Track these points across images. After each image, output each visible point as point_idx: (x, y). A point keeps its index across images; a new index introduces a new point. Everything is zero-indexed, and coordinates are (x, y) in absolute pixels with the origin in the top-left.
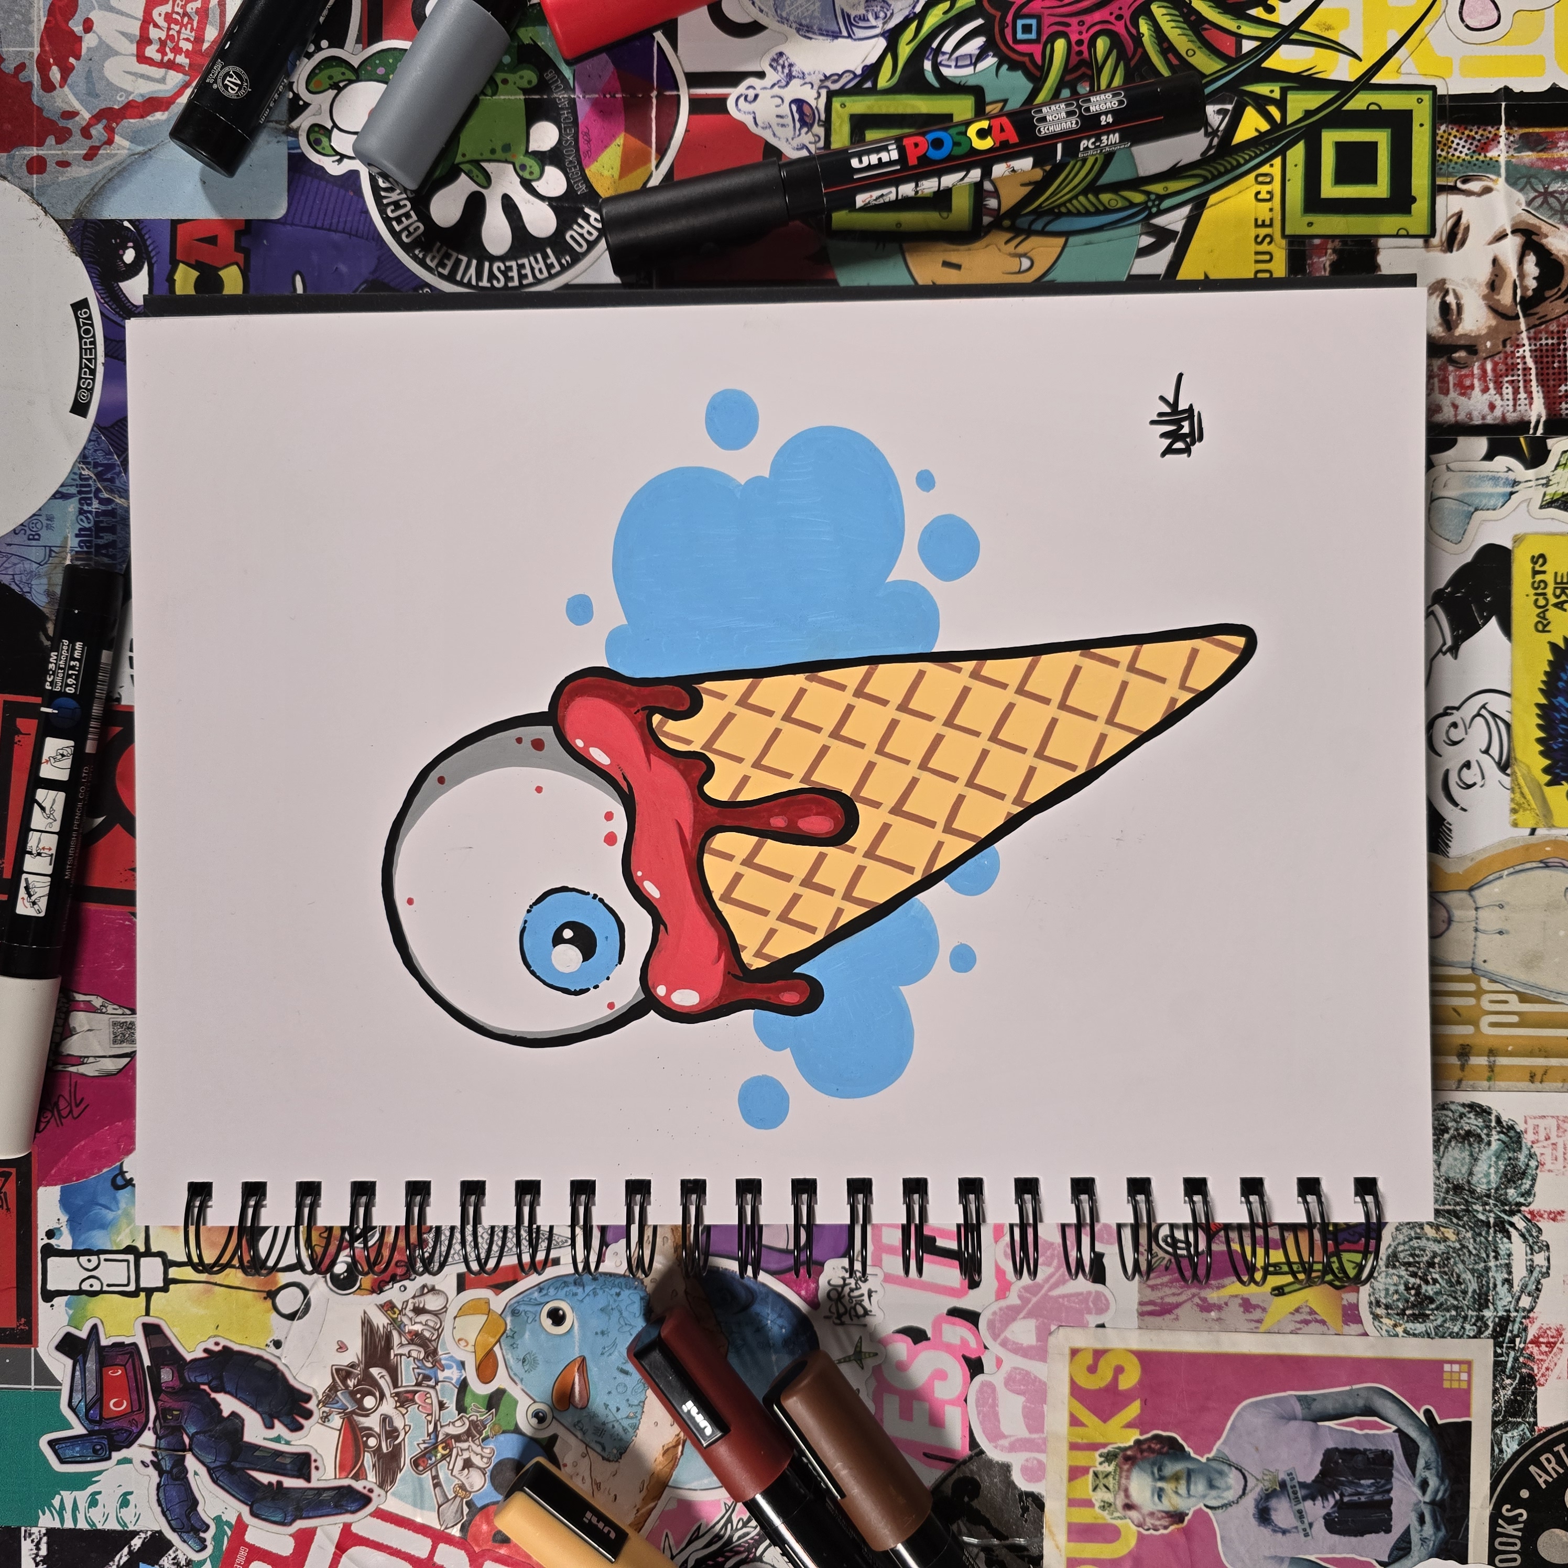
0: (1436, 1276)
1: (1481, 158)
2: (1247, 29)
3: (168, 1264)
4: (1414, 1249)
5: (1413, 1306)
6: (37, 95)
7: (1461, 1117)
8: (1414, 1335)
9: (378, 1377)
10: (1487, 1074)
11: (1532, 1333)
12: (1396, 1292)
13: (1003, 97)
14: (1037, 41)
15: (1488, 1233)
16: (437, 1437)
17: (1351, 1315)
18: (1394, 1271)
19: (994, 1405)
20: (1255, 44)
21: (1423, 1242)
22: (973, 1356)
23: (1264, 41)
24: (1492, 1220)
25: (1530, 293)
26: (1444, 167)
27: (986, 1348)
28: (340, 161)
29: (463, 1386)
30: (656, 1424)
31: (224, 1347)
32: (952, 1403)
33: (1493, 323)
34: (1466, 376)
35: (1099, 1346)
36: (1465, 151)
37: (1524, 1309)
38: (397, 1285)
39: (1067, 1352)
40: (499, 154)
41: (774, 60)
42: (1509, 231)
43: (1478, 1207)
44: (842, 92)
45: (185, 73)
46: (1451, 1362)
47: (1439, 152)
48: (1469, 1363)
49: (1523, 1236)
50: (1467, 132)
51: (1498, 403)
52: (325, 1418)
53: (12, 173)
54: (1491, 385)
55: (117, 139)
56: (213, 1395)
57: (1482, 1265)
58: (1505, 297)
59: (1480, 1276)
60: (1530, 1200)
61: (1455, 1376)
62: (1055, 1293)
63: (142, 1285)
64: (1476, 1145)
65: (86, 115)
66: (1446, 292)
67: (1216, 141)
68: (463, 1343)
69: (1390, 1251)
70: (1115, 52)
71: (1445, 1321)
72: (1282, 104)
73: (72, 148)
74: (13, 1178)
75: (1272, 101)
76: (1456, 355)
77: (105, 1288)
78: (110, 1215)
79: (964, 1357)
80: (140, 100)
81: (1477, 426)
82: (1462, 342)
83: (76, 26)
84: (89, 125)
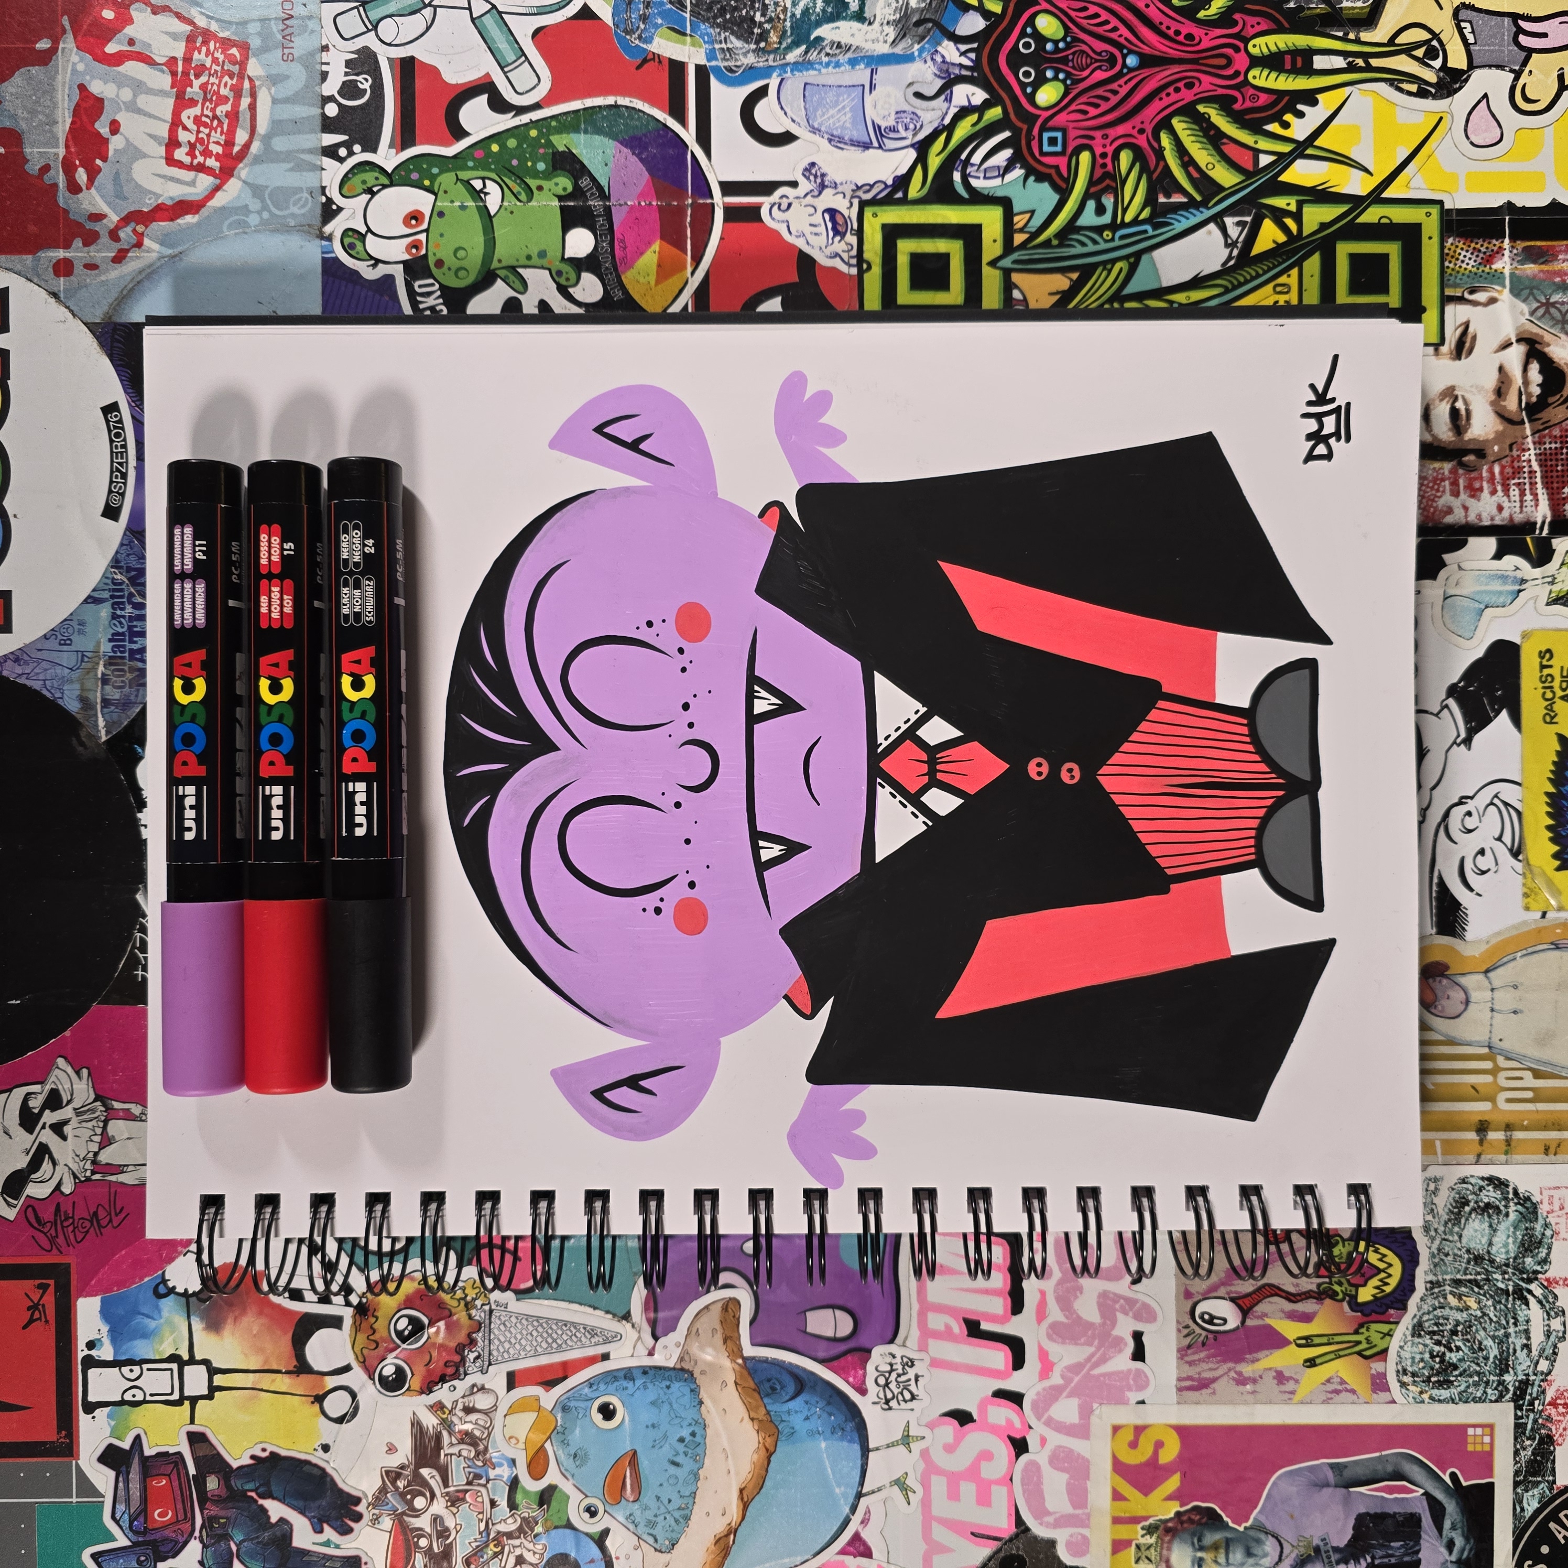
0: (1459, 1344)
1: (1487, 269)
2: (1264, 144)
3: (213, 1371)
4: (1439, 1318)
5: (1438, 1374)
6: (63, 197)
8: (1440, 1401)
9: (428, 1478)
10: (1505, 1148)
11: (1550, 1394)
12: (1422, 1360)
13: (1031, 208)
14: (1063, 153)
15: (1507, 1300)
16: (488, 1535)
17: (1379, 1384)
18: (1420, 1340)
19: (1039, 1483)
20: (1272, 158)
21: (1446, 1312)
22: (1018, 1436)
23: (1281, 156)
24: (1511, 1289)
25: (1534, 399)
26: (1452, 278)
27: (1030, 1427)
28: (374, 266)
29: (514, 1483)
30: (708, 1514)
31: (272, 1453)
32: (998, 1482)
33: (1500, 428)
34: (1475, 479)
35: (1140, 1422)
36: (1472, 263)
37: (1542, 1373)
38: (446, 1386)
39: (1109, 1431)
40: (535, 260)
41: (806, 169)
42: (1514, 340)
43: (1496, 1276)
44: (874, 202)
45: (215, 176)
46: (1475, 1426)
47: (1447, 264)
48: (1491, 1427)
49: (1540, 1302)
50: (1473, 245)
51: (1506, 504)
52: (376, 1520)
53: (38, 276)
54: (1499, 488)
55: (147, 242)
56: (261, 1502)
57: (1503, 1331)
58: (1511, 403)
59: (1500, 1343)
60: (1546, 1267)
61: (1478, 1440)
62: (1096, 1372)
63: (186, 1394)
64: (1495, 1217)
65: (114, 218)
67: (1235, 252)
68: (513, 1441)
69: (1415, 1320)
70: (1138, 165)
71: (1468, 1387)
72: (1298, 217)
73: (98, 251)
74: (52, 1289)
75: (1288, 214)
76: (1466, 459)
77: (148, 1398)
78: (152, 1324)
79: (1010, 1438)
80: (169, 203)
81: (1486, 527)
82: (1471, 447)
83: (102, 127)
84: (117, 228)
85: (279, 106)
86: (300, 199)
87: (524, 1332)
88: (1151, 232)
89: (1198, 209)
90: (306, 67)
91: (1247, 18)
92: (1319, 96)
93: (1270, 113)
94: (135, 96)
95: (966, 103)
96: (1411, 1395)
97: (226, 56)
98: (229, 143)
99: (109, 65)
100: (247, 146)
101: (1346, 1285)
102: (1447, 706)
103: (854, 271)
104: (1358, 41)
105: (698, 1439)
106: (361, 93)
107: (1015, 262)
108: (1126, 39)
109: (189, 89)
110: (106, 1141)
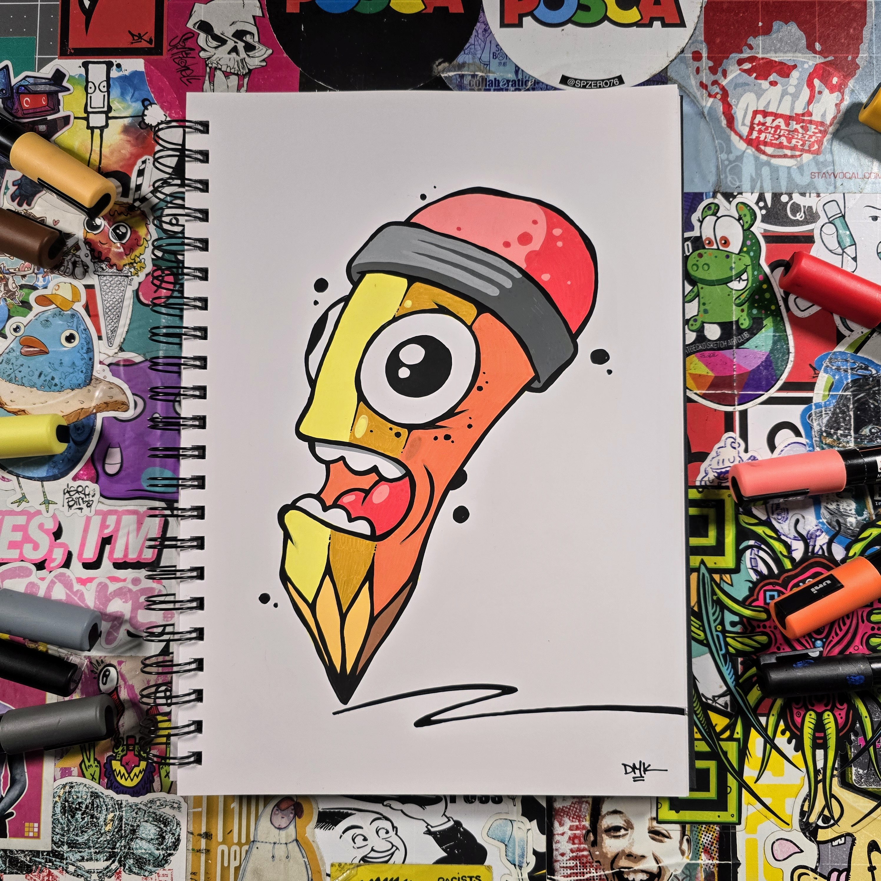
0: (86, 820)
1: (701, 850)
2: (772, 720)
3: (102, 129)
4: (101, 808)
5: (70, 807)
6: (735, 56)
7: (172, 834)
8: (54, 807)
10: (196, 848)
11: (55, 872)
12: (78, 797)
13: (734, 584)
14: (765, 603)
15: (109, 848)
16: (7, 274)
17: (65, 772)
18: (89, 797)
19: (20, 576)
20: (764, 724)
21: (104, 812)
22: (46, 565)
23: (766, 729)
24: (116, 850)
25: (626, 876)
26: (696, 829)
27: (50, 572)
29: (34, 288)
30: (12, 392)
32: (21, 553)
33: (609, 856)
36: (705, 841)
37: (67, 868)
38: (88, 252)
40: (702, 308)
41: (755, 457)
42: (660, 865)
43: (123, 843)
45: (748, 136)
46: (39, 827)
47: (704, 826)
48: (38, 837)
49: (108, 867)
50: (715, 842)
51: (565, 858)
53: (693, 43)
54: (575, 854)
55: (711, 100)
57: (92, 845)
58: (623, 863)
59: (85, 844)
60: (127, 871)
61: (31, 829)
63: (91, 115)
64: (157, 842)
65: (724, 82)
66: (626, 830)
67: (710, 702)
68: (57, 288)
69: (100, 794)
70: (759, 646)
71: (61, 824)
72: (731, 739)
73: (706, 75)
74: (149, 46)
75: (732, 733)
76: (591, 835)
77: (89, 95)
78: (128, 98)
79: (46, 560)
80: (733, 112)
81: (552, 846)
82: (598, 838)
83: (773, 77)
84: (719, 84)
85: (786, 170)
86: (735, 181)
87: (115, 294)
88: (721, 653)
89: (734, 680)
90: (808, 185)
91: (845, 710)
92: (800, 752)
93: (790, 724)
94: (791, 94)
95: (793, 548)
96: (58, 791)
97: (814, 142)
98: (765, 144)
99: (808, 81)
100: (764, 153)
101: (122, 754)
102: (449, 820)
103: (698, 483)
104: (832, 776)
105: (53, 388)
106: (794, 215)
107: (703, 574)
108: (831, 641)
109: (795, 123)
110: (227, 75)
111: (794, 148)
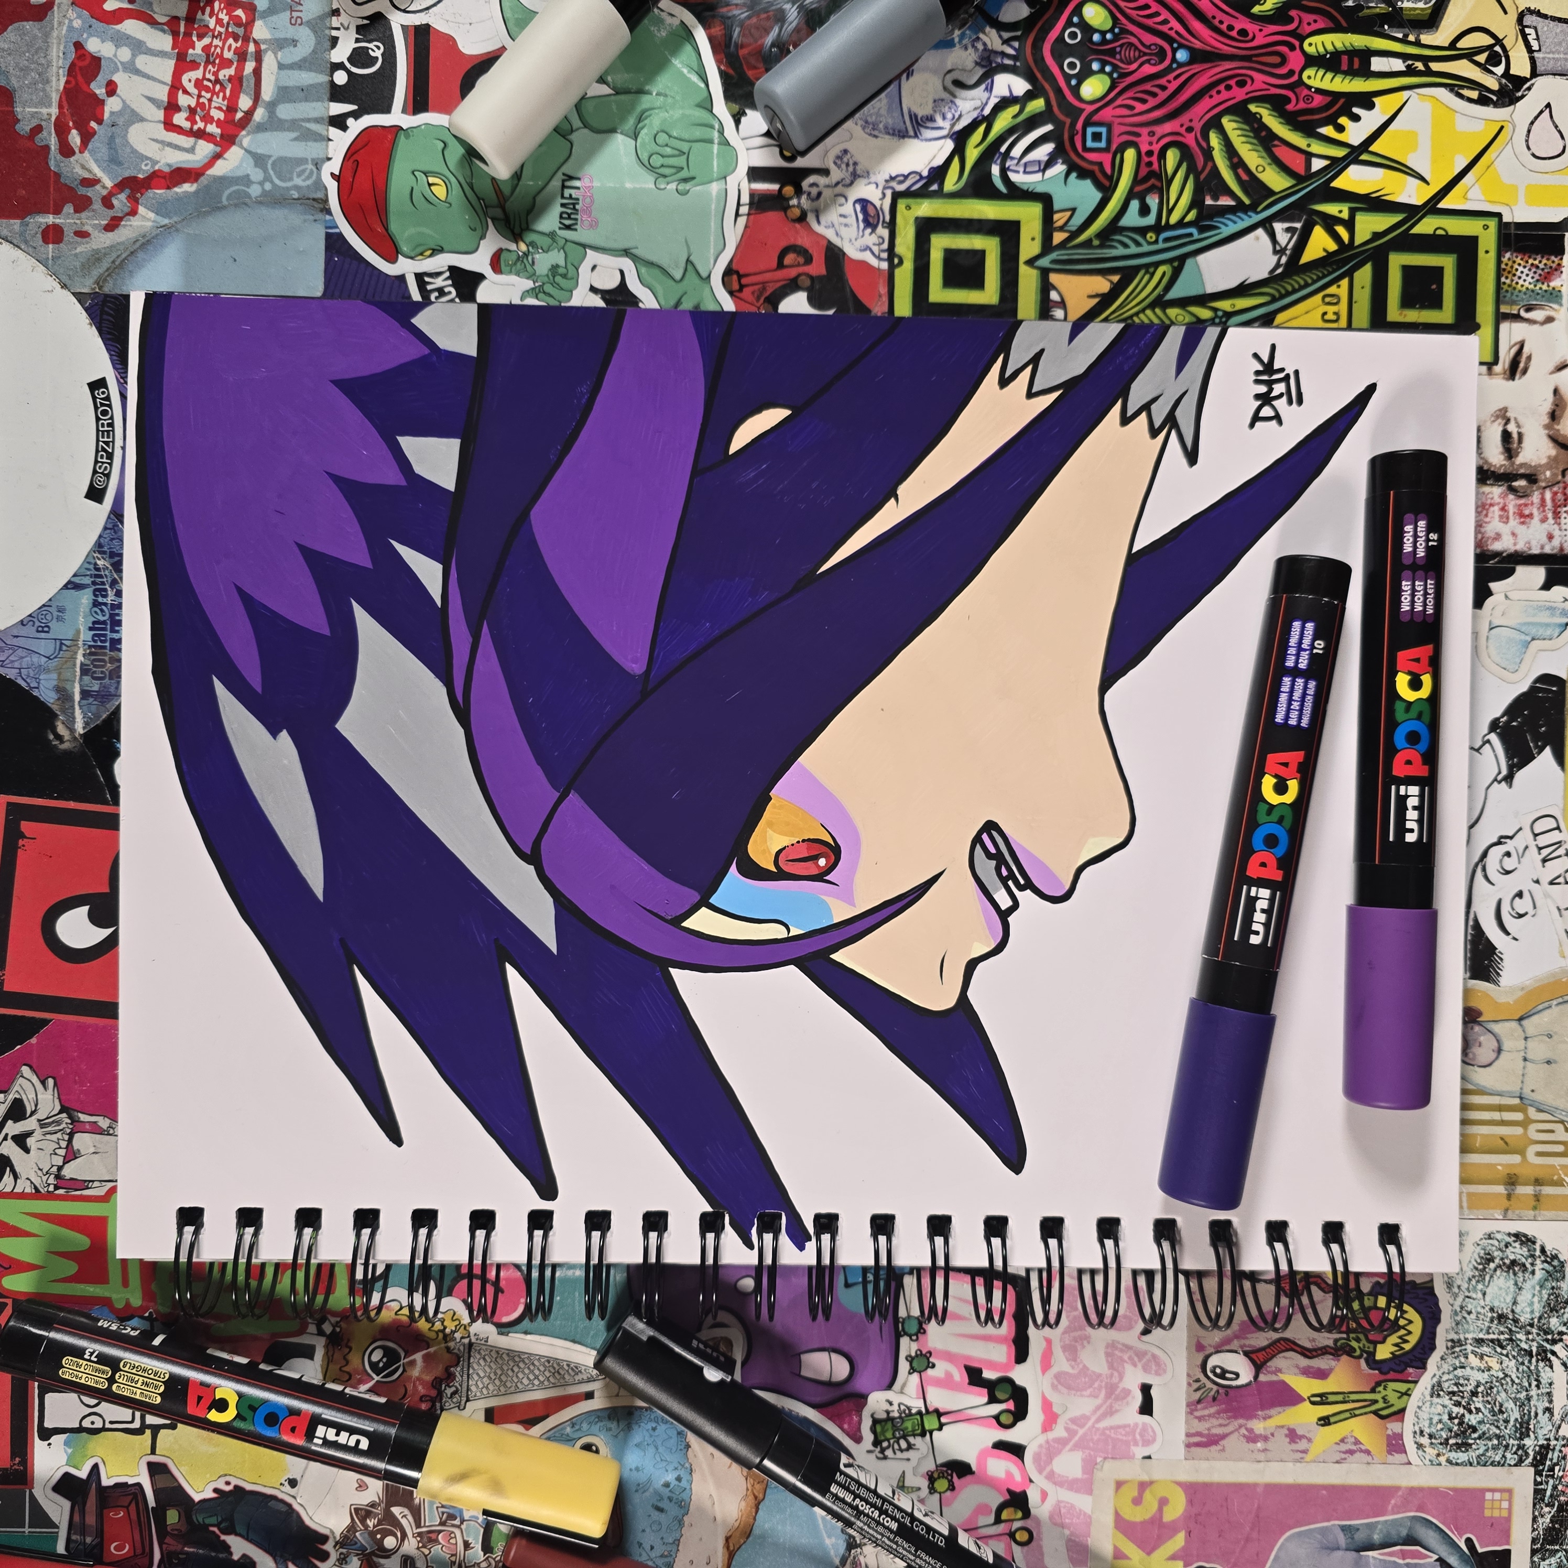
0: (1479, 1405)
1: (1545, 287)
2: (1317, 147)
4: (1459, 1378)
5: (1457, 1435)
6: (55, 160)
7: (1506, 1247)
8: (1457, 1464)
9: (399, 1517)
10: (1533, 1203)
12: (1440, 1421)
13: (1072, 206)
14: (1107, 150)
15: (1530, 1362)
17: (1395, 1445)
20: (1325, 163)
21: (1468, 1372)
22: (1018, 1490)
23: (1334, 160)
24: (1534, 1350)
26: (1509, 295)
27: (1031, 1481)
30: (692, 1562)
31: (236, 1487)
34: (1526, 505)
35: (1145, 1478)
36: (1529, 279)
39: (1113, 1486)
41: (838, 157)
43: (1522, 1336)
44: (907, 194)
45: (216, 144)
46: (1493, 1491)
47: (1503, 279)
48: (1510, 1491)
50: (1531, 261)
51: (1557, 533)
52: (343, 1560)
53: (26, 242)
54: (1550, 515)
55: (141, 210)
56: (223, 1537)
57: (1524, 1393)
59: (1522, 1405)
61: (1496, 1505)
62: (1102, 1425)
63: (148, 1422)
64: (1520, 1274)
65: (108, 184)
66: (1508, 421)
67: (1284, 260)
69: (1435, 1380)
70: (1184, 165)
71: (1487, 1450)
72: (1350, 225)
73: (91, 218)
75: (1340, 221)
76: (1515, 484)
77: (108, 1426)
79: (1007, 1490)
80: (167, 170)
81: (1536, 555)
82: (1522, 471)
83: (98, 89)
84: (111, 194)
85: (284, 73)
86: (304, 171)
87: (505, 1368)
88: (1196, 236)
89: (1246, 213)
90: (315, 32)
91: (1303, 15)
92: (1375, 100)
93: (1324, 115)
94: (134, 56)
95: (1007, 94)
96: (1428, 1457)
97: (231, 17)
98: (232, 109)
99: (108, 23)
100: (249, 113)
101: (1364, 1341)
102: (1488, 741)
103: (885, 265)
104: (1418, 43)
105: (684, 1483)
106: (373, 61)
107: (1054, 262)
108: (1177, 32)
109: (191, 51)
110: (71, 1155)
111: (242, 56)
